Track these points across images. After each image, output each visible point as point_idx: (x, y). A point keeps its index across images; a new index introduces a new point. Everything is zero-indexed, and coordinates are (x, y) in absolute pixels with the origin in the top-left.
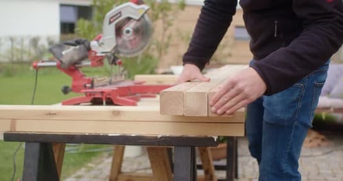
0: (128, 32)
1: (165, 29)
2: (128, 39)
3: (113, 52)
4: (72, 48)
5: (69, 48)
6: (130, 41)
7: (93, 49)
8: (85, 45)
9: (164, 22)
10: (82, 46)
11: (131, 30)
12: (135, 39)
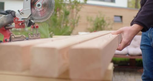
0: (39, 5)
1: (77, 13)
2: (39, 10)
3: (29, 19)
4: (4, 16)
5: (2, 16)
6: (40, 11)
7: (17, 17)
8: (12, 14)
9: (76, 10)
10: (10, 15)
11: (41, 4)
12: (43, 10)
